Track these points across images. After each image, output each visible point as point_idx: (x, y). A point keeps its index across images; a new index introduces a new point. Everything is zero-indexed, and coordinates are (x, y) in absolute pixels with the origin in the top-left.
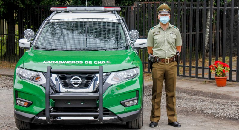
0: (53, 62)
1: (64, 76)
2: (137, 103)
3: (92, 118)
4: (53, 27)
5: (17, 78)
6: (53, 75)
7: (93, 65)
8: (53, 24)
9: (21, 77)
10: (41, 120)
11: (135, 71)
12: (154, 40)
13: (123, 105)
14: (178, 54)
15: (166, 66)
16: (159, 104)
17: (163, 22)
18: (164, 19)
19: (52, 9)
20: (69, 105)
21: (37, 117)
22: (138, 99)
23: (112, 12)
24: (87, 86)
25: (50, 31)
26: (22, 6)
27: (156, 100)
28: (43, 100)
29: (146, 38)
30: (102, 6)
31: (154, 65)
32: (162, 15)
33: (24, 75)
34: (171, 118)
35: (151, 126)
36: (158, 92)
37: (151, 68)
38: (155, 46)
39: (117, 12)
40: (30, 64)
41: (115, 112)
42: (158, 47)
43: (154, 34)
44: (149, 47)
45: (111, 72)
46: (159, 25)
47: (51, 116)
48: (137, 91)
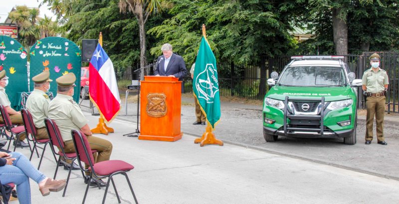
0: (290, 94)
1: (298, 104)
2: (350, 125)
3: (317, 133)
4: (293, 70)
5: (266, 105)
6: (289, 102)
7: (318, 96)
8: (293, 68)
9: (268, 104)
10: (281, 133)
11: (349, 101)
12: (367, 80)
13: (339, 125)
14: (386, 90)
15: (377, 99)
16: (371, 128)
17: (375, 67)
18: (375, 64)
19: (292, 58)
20: (300, 123)
21: (278, 131)
22: (350, 121)
23: (338, 59)
24: (313, 110)
25: (291, 73)
26: (272, 56)
27: (369, 125)
28: (282, 119)
29: (361, 79)
30: (336, 56)
31: (367, 98)
32: (374, 61)
33: (270, 103)
34: (380, 139)
35: (366, 143)
36: (371, 118)
37: (366, 100)
38: (368, 84)
39: (341, 59)
40: (275, 95)
41: (333, 129)
42: (371, 85)
43: (368, 76)
44: (364, 85)
45: (331, 101)
46: (371, 69)
47: (287, 130)
48: (350, 116)
